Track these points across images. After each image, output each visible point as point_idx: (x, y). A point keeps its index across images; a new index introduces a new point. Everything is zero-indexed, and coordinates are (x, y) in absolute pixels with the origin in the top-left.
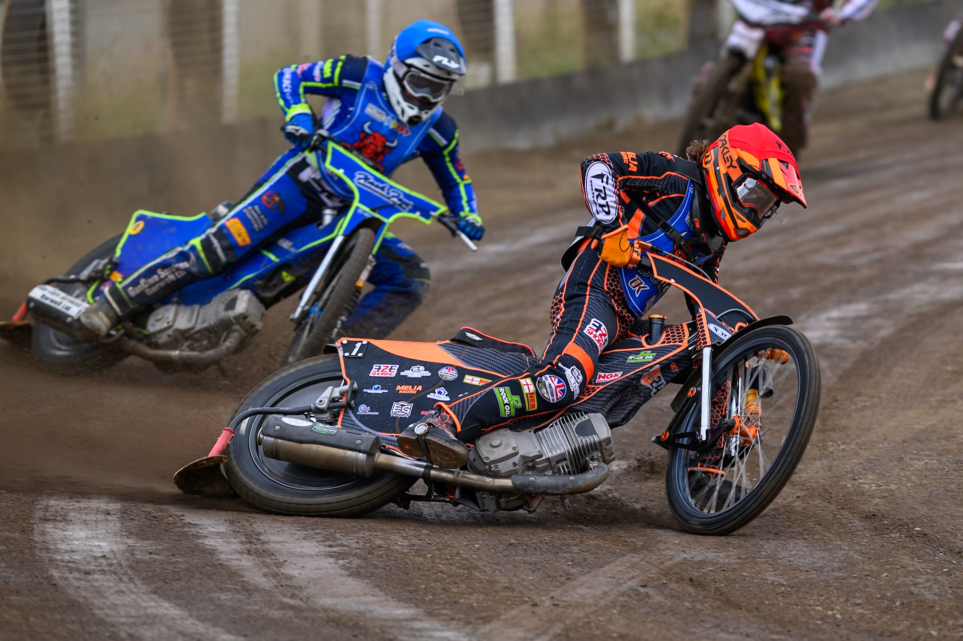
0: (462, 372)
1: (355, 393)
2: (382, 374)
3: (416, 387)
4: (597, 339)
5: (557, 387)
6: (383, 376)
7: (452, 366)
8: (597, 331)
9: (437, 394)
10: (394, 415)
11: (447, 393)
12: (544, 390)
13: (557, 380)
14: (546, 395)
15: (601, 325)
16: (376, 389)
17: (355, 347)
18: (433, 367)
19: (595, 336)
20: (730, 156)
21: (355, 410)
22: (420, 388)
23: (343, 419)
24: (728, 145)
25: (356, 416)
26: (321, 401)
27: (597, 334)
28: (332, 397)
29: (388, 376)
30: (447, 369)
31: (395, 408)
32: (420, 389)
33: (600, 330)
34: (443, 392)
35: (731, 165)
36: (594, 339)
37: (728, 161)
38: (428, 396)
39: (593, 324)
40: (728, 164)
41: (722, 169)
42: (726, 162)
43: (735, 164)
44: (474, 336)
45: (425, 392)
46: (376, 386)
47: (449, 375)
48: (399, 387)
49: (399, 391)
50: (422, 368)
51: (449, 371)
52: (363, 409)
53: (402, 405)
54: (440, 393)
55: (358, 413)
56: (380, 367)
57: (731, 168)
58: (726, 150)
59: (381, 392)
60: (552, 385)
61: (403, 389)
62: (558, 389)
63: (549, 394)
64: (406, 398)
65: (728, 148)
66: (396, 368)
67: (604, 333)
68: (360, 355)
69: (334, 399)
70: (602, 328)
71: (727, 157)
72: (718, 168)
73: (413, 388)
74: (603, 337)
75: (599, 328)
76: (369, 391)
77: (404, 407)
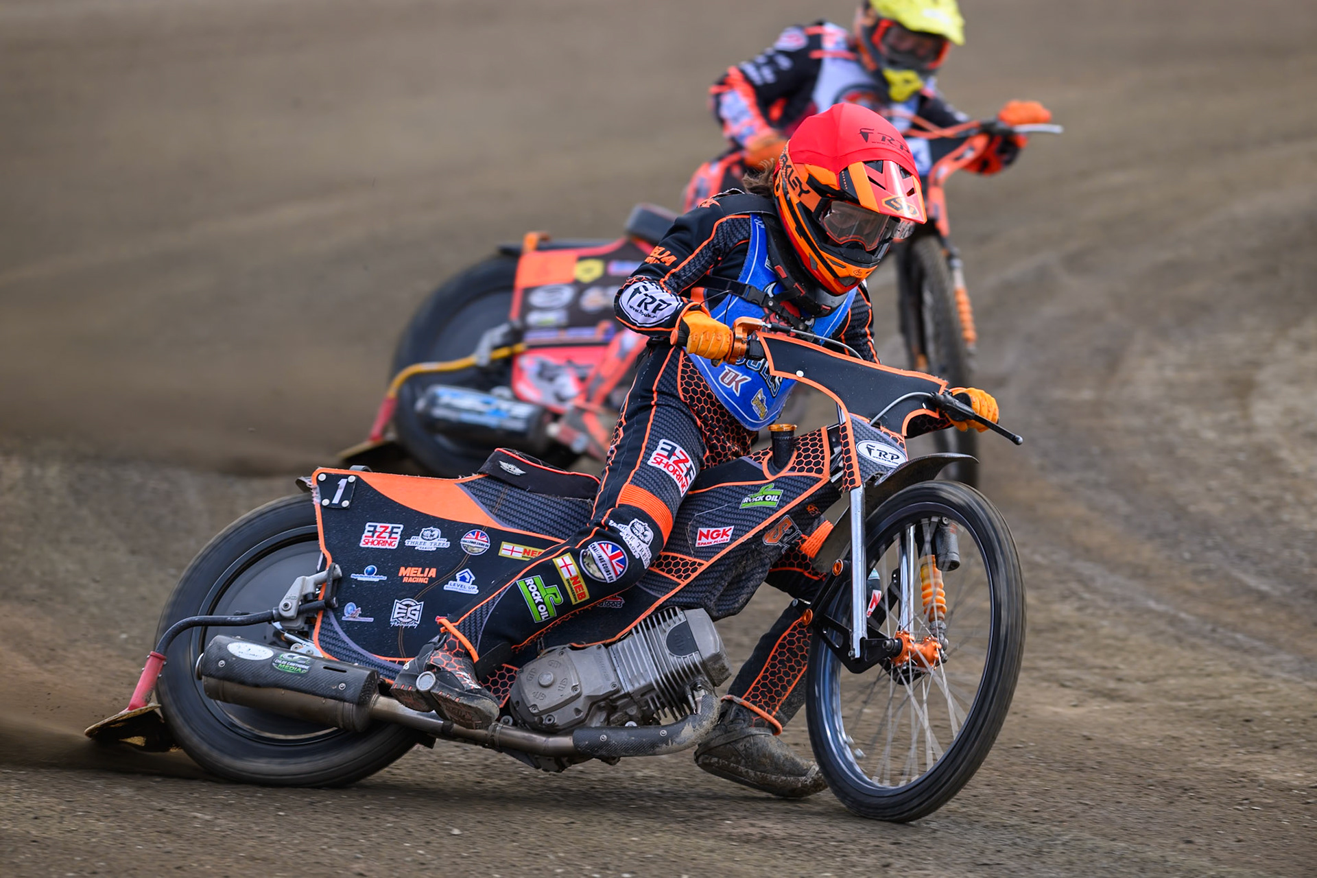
0: (497, 537)
1: (337, 581)
2: (378, 543)
3: (427, 570)
4: (671, 468)
5: (611, 558)
6: (380, 546)
7: (480, 527)
8: (669, 457)
9: (459, 582)
10: (396, 624)
11: (474, 578)
12: (594, 567)
13: (610, 546)
14: (598, 574)
15: (674, 448)
16: (370, 573)
17: (337, 487)
18: (453, 530)
19: (667, 465)
20: (796, 178)
21: (338, 613)
22: (433, 573)
23: (322, 630)
24: (790, 162)
25: (340, 624)
26: (286, 605)
27: (671, 462)
28: (304, 593)
29: (387, 546)
30: (474, 533)
31: (397, 610)
32: (434, 576)
33: (675, 455)
34: (468, 577)
35: (802, 192)
36: (665, 470)
37: (796, 186)
38: (446, 587)
39: (662, 449)
40: (798, 189)
41: (794, 197)
43: (806, 187)
44: (513, 467)
45: (441, 581)
46: (369, 568)
47: (475, 544)
48: (402, 571)
49: (402, 577)
50: (437, 532)
51: (476, 538)
52: (351, 612)
53: (408, 606)
54: (463, 579)
55: (344, 619)
56: (375, 527)
57: (803, 195)
58: (789, 170)
59: (376, 579)
60: (604, 556)
61: (410, 574)
62: (614, 561)
63: (603, 570)
64: (413, 591)
65: (790, 166)
66: (399, 531)
67: (682, 457)
68: (346, 503)
69: (306, 597)
70: (677, 452)
71: (793, 181)
72: (788, 196)
73: (422, 572)
74: (681, 465)
75: (671, 453)
76: (360, 578)
77: (410, 609)
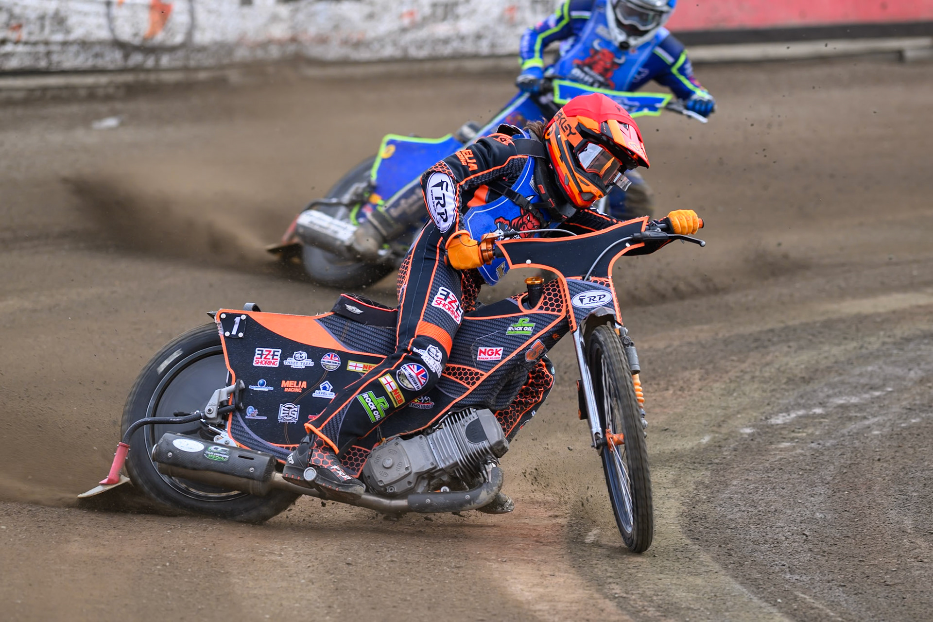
0: (344, 358)
1: (241, 392)
3: (300, 382)
4: (447, 307)
6: (267, 365)
7: (333, 351)
9: (322, 390)
10: (282, 421)
11: (332, 388)
14: (410, 386)
15: (448, 293)
16: (262, 385)
17: (234, 323)
18: (316, 353)
19: (444, 305)
20: (568, 125)
21: (243, 412)
22: (305, 384)
23: (232, 424)
24: (564, 116)
25: (244, 420)
28: (220, 401)
29: (271, 366)
30: (329, 355)
31: (282, 411)
32: (305, 387)
34: (328, 387)
35: (571, 133)
36: (443, 309)
37: (567, 129)
38: (314, 395)
39: (441, 294)
40: (568, 132)
41: (563, 137)
42: (565, 131)
43: (573, 130)
44: (354, 308)
45: (310, 390)
46: (261, 381)
47: (331, 363)
48: (284, 384)
49: (284, 388)
50: (305, 355)
51: (331, 358)
52: (251, 412)
53: (289, 408)
54: (325, 389)
55: (246, 417)
56: (262, 352)
57: (571, 136)
58: (563, 120)
59: (266, 390)
61: (289, 386)
64: (292, 397)
65: (564, 118)
66: (279, 354)
68: (241, 335)
69: (221, 403)
71: (565, 126)
72: (559, 136)
73: (297, 384)
74: (453, 304)
76: (255, 388)
77: (291, 410)
